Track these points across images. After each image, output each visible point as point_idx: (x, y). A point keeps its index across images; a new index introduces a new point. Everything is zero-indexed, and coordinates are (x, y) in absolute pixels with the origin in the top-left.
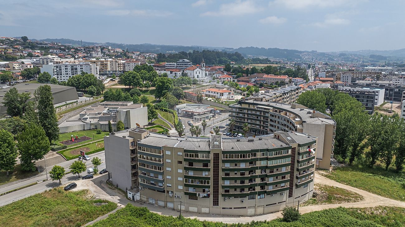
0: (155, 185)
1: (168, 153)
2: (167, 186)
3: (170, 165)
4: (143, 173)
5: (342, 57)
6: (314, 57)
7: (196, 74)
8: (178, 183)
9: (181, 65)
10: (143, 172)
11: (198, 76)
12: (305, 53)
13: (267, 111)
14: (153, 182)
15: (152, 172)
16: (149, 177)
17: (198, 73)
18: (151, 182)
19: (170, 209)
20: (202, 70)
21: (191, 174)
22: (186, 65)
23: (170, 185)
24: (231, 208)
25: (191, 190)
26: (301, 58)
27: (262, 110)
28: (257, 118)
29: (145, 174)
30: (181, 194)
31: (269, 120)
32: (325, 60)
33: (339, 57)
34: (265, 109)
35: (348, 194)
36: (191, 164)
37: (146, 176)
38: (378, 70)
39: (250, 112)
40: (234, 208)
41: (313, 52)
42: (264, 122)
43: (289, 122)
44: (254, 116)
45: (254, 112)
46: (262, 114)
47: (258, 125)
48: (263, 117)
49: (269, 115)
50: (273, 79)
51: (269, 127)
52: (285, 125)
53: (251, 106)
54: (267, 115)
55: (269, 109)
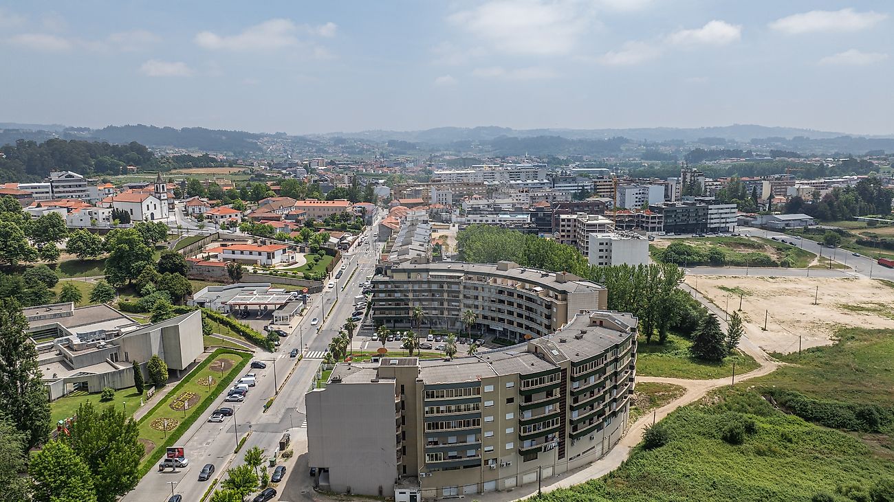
0: (461, 458)
1: (489, 389)
2: (486, 451)
3: (492, 411)
4: (431, 442)
5: (340, 145)
6: (287, 148)
7: (148, 209)
8: (506, 439)
9: (63, 187)
10: (430, 440)
11: (152, 214)
12: (266, 139)
13: (457, 280)
14: (455, 453)
15: (452, 434)
16: (447, 445)
17: (151, 207)
18: (450, 454)
19: (490, 492)
20: (159, 198)
21: (528, 416)
22: (80, 186)
23: (492, 448)
24: (579, 455)
25: (527, 445)
26: (260, 149)
27: (445, 280)
28: (433, 295)
29: (436, 443)
30: (511, 458)
31: (461, 296)
32: (309, 151)
33: (335, 145)
34: (451, 277)
35: (667, 388)
36: (528, 399)
37: (441, 445)
38: (455, 175)
39: (416, 287)
40: (583, 453)
41: (279, 135)
42: (449, 301)
43: (515, 296)
44: (426, 294)
45: (425, 286)
46: (445, 287)
47: (435, 309)
48: (449, 292)
49: (462, 287)
50: (320, 208)
51: (462, 310)
52: (502, 302)
53: (412, 275)
54: (454, 288)
55: (459, 277)
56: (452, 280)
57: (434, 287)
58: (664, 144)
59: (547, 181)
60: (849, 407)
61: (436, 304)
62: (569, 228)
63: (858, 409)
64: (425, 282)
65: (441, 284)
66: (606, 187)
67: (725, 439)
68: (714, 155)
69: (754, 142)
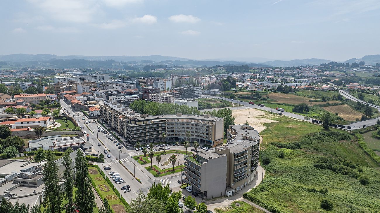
0: (241, 176)
4: (235, 173)
8: (249, 167)
27: (160, 122)
28: (155, 129)
38: (67, 79)
42: (161, 130)
43: (190, 125)
44: (152, 129)
45: (151, 126)
46: (160, 125)
47: (156, 134)
48: (161, 127)
49: (166, 124)
50: (30, 98)
51: (167, 133)
52: (184, 128)
53: (145, 122)
54: (163, 125)
55: (165, 121)
56: (163, 122)
57: (155, 126)
58: (129, 63)
59: (120, 80)
60: (293, 143)
61: (155, 133)
62: (155, 99)
63: (295, 143)
64: (151, 124)
65: (158, 124)
66: (143, 82)
67: (279, 157)
68: (154, 67)
69: (162, 62)
